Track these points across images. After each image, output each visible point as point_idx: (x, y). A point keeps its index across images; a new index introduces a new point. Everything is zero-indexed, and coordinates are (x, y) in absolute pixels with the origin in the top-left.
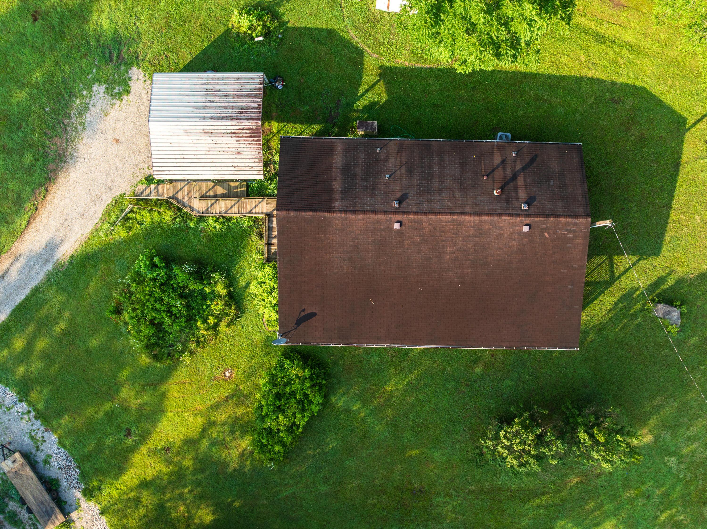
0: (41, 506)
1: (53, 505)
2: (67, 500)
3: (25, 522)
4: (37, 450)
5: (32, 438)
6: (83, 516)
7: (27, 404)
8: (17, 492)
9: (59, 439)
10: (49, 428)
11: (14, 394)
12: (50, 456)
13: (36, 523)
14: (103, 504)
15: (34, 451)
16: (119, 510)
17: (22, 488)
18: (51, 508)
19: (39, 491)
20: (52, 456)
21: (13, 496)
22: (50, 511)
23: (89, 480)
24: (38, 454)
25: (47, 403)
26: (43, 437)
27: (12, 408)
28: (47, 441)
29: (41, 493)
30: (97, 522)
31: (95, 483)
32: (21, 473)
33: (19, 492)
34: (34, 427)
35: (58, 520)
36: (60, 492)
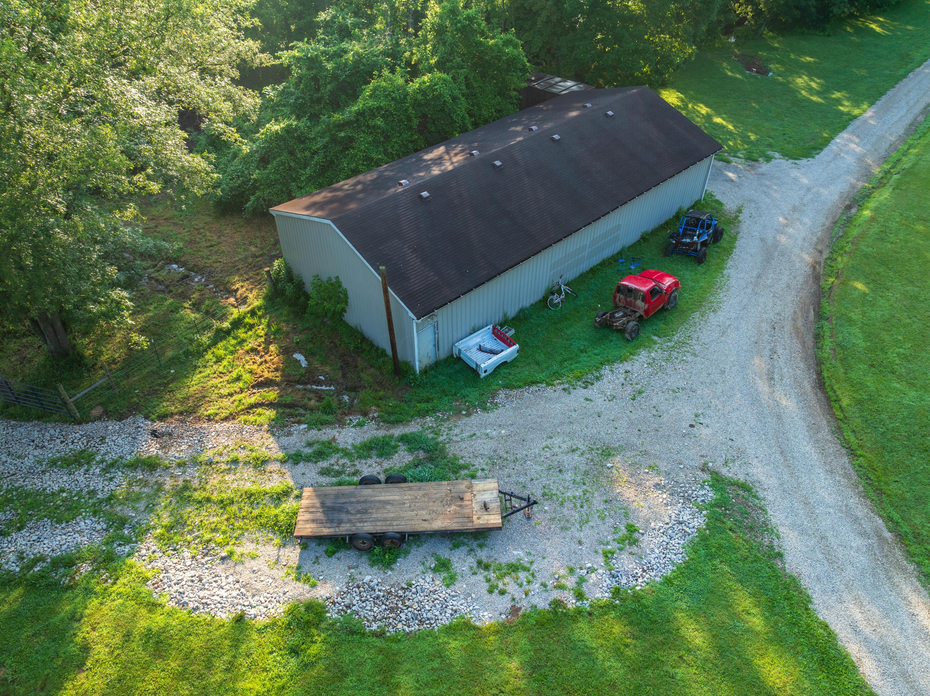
0: (359, 507)
1: (345, 529)
2: (334, 560)
3: (356, 463)
4: (479, 563)
5: (514, 568)
6: (275, 572)
7: (601, 603)
8: (421, 481)
9: (475, 628)
10: (516, 620)
11: (640, 585)
12: (451, 581)
13: (338, 479)
14: (255, 636)
15: (483, 554)
16: (209, 666)
17: (421, 493)
18: (340, 522)
19: (393, 519)
20: (448, 586)
21: (420, 468)
22: (336, 515)
23: (333, 639)
24: (471, 561)
25: (585, 654)
26: (502, 593)
27: (607, 564)
28: (487, 597)
29: (385, 520)
30: (234, 593)
31: (314, 649)
32: (453, 507)
33: (418, 484)
34: (536, 586)
35: (307, 521)
36: (361, 556)
